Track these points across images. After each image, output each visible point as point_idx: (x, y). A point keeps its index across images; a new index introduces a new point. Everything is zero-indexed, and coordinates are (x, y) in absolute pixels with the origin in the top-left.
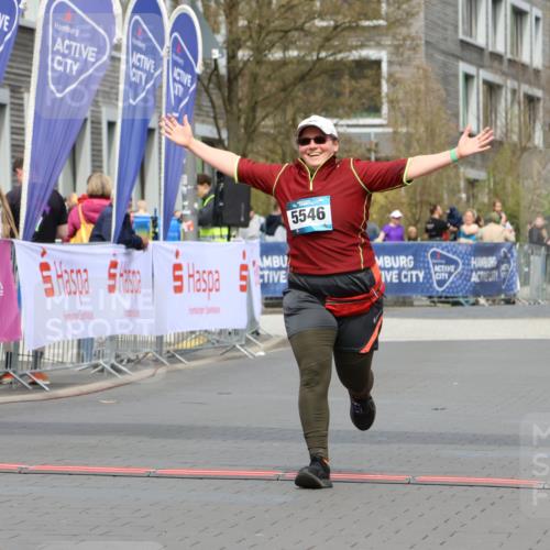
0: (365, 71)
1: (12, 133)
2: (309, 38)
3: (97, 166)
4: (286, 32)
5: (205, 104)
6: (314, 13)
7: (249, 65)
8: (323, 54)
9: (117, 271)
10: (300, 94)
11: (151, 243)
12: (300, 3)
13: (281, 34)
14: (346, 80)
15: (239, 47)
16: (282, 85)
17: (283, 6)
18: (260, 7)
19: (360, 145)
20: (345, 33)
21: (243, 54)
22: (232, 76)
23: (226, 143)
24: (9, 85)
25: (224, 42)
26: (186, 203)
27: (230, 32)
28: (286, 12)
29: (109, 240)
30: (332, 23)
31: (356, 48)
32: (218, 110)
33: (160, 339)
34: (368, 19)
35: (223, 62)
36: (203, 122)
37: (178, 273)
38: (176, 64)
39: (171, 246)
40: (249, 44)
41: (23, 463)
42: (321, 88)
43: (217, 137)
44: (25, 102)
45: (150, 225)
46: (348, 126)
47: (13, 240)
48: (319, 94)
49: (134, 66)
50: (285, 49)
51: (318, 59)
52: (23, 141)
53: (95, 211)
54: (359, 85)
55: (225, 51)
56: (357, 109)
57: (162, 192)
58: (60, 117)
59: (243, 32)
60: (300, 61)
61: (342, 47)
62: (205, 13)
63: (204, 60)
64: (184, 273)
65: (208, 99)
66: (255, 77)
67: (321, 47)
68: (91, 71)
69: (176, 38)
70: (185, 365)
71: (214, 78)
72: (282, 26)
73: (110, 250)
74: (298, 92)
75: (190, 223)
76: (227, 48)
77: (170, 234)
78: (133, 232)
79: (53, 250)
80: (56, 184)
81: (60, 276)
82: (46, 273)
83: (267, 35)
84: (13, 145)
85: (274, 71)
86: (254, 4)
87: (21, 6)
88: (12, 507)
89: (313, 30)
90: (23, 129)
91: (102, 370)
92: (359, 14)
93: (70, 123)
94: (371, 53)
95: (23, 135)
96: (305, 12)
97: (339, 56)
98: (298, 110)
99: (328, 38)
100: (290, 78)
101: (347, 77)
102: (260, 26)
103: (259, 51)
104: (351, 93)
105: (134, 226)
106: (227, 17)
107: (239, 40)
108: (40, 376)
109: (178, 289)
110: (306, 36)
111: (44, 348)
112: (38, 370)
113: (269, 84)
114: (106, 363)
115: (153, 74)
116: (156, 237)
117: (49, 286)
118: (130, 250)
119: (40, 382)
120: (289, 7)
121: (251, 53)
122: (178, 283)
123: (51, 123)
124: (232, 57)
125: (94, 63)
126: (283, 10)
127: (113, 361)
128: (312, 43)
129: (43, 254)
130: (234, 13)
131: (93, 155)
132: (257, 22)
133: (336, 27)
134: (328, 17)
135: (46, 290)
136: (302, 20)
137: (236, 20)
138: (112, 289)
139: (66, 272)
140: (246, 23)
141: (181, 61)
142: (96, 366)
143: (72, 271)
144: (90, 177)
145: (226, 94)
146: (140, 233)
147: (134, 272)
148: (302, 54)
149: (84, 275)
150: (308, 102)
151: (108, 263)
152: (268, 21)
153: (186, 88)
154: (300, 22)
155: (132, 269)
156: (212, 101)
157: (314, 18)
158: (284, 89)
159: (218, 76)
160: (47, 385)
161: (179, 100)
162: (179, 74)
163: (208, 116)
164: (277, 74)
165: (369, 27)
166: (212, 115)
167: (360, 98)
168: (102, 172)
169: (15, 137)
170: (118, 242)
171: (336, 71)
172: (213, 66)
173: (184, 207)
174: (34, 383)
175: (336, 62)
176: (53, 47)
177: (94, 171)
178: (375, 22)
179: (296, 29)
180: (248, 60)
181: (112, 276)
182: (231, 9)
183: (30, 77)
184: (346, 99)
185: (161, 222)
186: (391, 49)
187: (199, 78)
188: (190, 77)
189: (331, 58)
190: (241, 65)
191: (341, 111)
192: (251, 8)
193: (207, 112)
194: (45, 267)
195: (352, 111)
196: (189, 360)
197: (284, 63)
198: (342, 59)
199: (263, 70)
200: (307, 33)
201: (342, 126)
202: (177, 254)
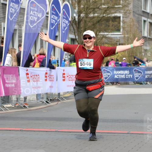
0: (116, 20)
1: (19, 37)
2: (101, 11)
3: (42, 46)
4: (94, 9)
5: (72, 29)
6: (102, 3)
7: (84, 18)
8: (104, 15)
9: (47, 75)
10: (98, 26)
11: (57, 67)
12: (98, 1)
13: (93, 9)
14: (111, 22)
15: (81, 13)
16: (93, 23)
17: (93, 2)
18: (87, 2)
19: (115, 40)
20: (110, 9)
21: (82, 15)
22: (79, 21)
23: (77, 40)
24: (18, 24)
25: (77, 12)
26: (66, 56)
27: (79, 9)
28: (94, 3)
29: (45, 67)
30: (107, 6)
31: (114, 13)
32: (75, 31)
33: (59, 94)
34: (117, 5)
35: (77, 17)
36: (71, 34)
37: (64, 76)
38: (64, 18)
39: (62, 68)
40: (84, 12)
41: (21, 128)
42: (104, 24)
43: (75, 38)
44: (22, 29)
45: (57, 62)
46: (111, 35)
47: (19, 67)
48: (103, 26)
49: (52, 18)
50: (94, 13)
51: (103, 16)
52: (22, 39)
53: (41, 59)
54: (114, 23)
55: (77, 14)
56: (114, 30)
57: (60, 53)
58: (32, 32)
59: (82, 9)
60: (98, 17)
61: (110, 13)
62: (72, 4)
63: (71, 17)
64: (66, 76)
65: (72, 28)
66: (85, 21)
67: (104, 13)
68: (40, 20)
69: (64, 11)
70: (66, 101)
71: (74, 22)
72: (93, 7)
73: (45, 69)
74: (97, 25)
75: (67, 62)
76: (78, 13)
77: (62, 65)
78: (52, 64)
79: (30, 69)
80: (31, 51)
81: (31, 77)
82: (28, 76)
83: (89, 10)
84: (19, 41)
85: (91, 20)
86: (85, 1)
87: (21, 2)
88: (18, 140)
89: (102, 8)
90: (22, 36)
91: (43, 103)
92: (115, 4)
93: (34, 34)
94: (118, 15)
95: (22, 38)
96: (99, 3)
97: (109, 16)
98: (97, 31)
99: (106, 10)
100: (95, 22)
101: (111, 21)
102: (87, 7)
103: (87, 14)
104: (112, 26)
105: (52, 63)
106: (78, 5)
107: (81, 11)
108: (26, 104)
109: (64, 80)
110: (100, 10)
111: (27, 96)
112: (26, 102)
113: (89, 23)
114: (44, 100)
115: (57, 21)
116: (58, 66)
117: (28, 79)
118: (51, 69)
119: (26, 106)
120: (95, 2)
121: (84, 15)
122: (64, 78)
123: (29, 34)
124: (79, 16)
125: (41, 18)
126: (93, 3)
127: (46, 100)
128: (101, 12)
129: (27, 70)
130: (80, 4)
131: (41, 43)
132: (86, 6)
133: (108, 7)
134: (106, 5)
135: (28, 81)
136: (99, 6)
137: (80, 6)
138: (46, 80)
139: (33, 75)
140: (83, 6)
141: (65, 17)
142: (41, 101)
143: (35, 75)
144: (40, 49)
145: (78, 26)
146: (54, 65)
147: (52, 75)
148: (99, 15)
149: (38, 76)
150: (100, 28)
151: (45, 73)
152: (89, 6)
153: (67, 25)
154: (98, 6)
155: (51, 75)
156: (74, 28)
157: (102, 5)
158: (94, 25)
159: (75, 21)
160: (28, 107)
161: (65, 28)
162: (65, 21)
163: (73, 32)
164: (92, 20)
165: (117, 7)
166: (74, 32)
167: (115, 27)
168: (43, 48)
169: (19, 38)
170: (48, 67)
171: (108, 20)
172: (74, 18)
173: (66, 57)
174: (24, 106)
175: (108, 17)
176: (30, 13)
177: (41, 48)
178: (119, 6)
179: (97, 8)
180: (84, 17)
181: (46, 77)
182: (79, 3)
183: (24, 22)
184: (111, 27)
185: (59, 62)
186: (123, 14)
187: (70, 22)
188: (68, 21)
189: (107, 16)
190: (82, 18)
191: (109, 31)
192: (85, 2)
193: (72, 31)
194: (27, 74)
195: (112, 31)
196: (67, 100)
197: (94, 17)
198: (110, 16)
199: (88, 20)
200: (100, 9)
201: (110, 35)
202: (64, 70)
